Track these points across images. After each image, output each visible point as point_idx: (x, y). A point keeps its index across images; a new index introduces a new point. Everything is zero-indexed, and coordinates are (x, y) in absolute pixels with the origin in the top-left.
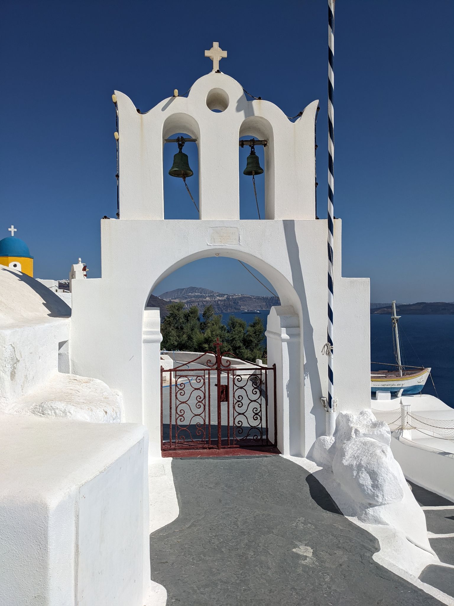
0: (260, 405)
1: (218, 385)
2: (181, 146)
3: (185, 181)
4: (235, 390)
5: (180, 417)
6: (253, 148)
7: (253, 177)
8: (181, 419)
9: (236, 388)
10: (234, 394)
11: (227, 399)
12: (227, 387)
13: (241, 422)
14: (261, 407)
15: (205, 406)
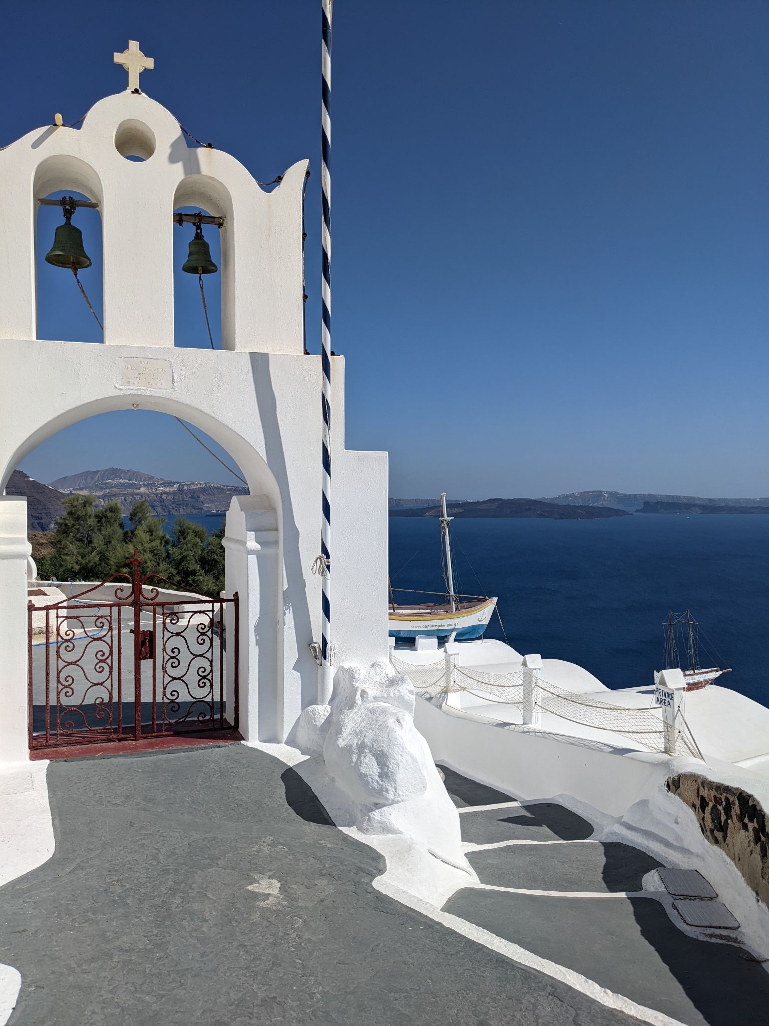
0: (211, 662)
1: (136, 631)
2: (68, 214)
3: (76, 274)
4: (165, 639)
5: (66, 690)
6: (198, 227)
7: (200, 277)
8: (67, 692)
9: (167, 635)
10: (164, 645)
11: (152, 655)
12: (152, 635)
13: (176, 691)
14: (211, 666)
15: (111, 668)
